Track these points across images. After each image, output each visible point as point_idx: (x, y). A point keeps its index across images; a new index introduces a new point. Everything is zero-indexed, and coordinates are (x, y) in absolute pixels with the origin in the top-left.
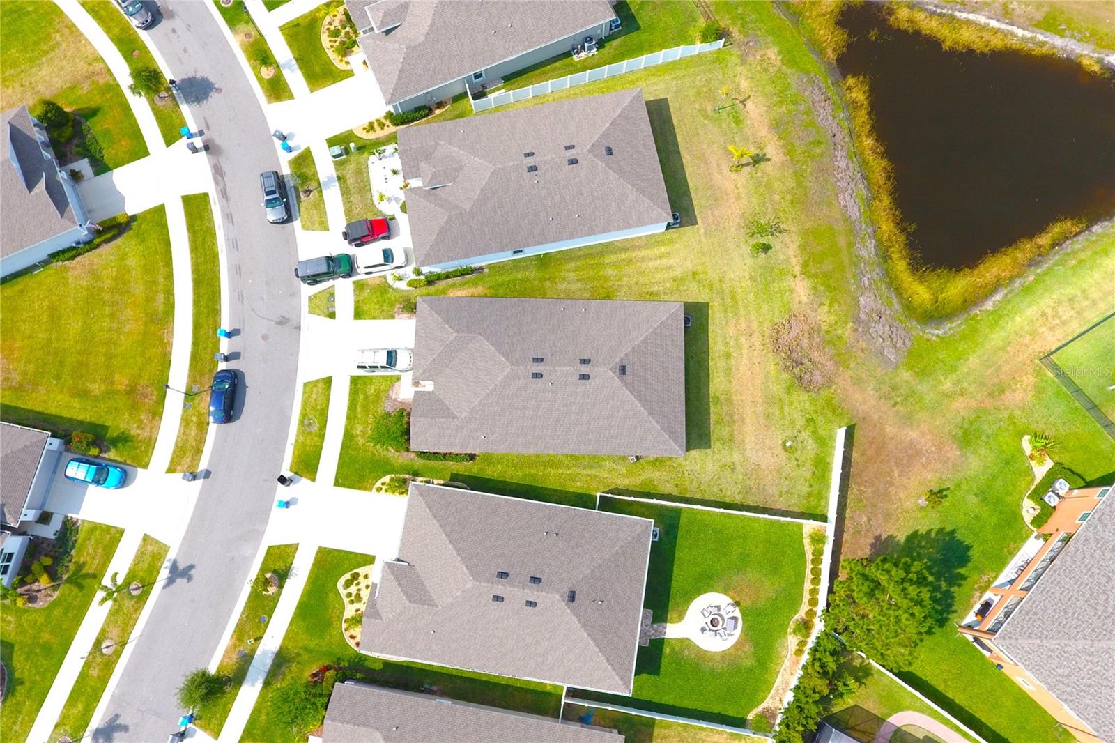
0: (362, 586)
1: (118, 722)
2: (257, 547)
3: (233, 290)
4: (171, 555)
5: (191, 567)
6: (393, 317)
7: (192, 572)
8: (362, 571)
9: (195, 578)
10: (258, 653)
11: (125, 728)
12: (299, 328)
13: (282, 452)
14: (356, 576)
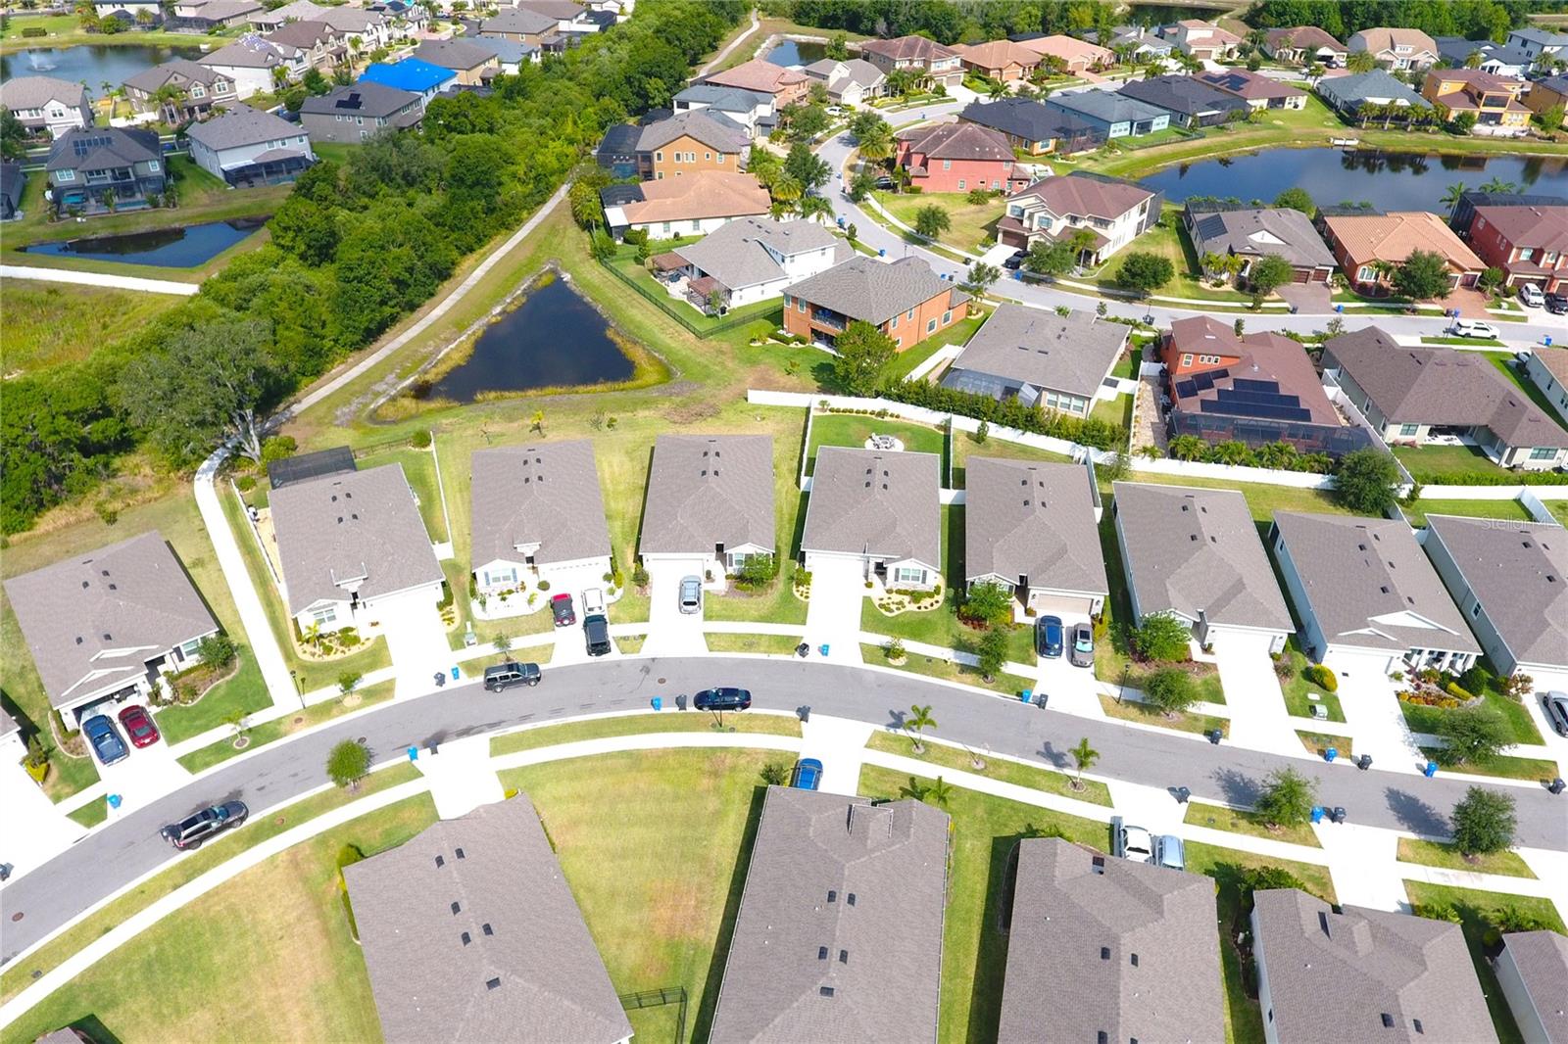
0: (890, 601)
1: (1043, 750)
2: (866, 671)
3: (608, 708)
4: (882, 728)
5: (892, 713)
6: (649, 598)
7: (896, 712)
8: (877, 603)
9: (901, 709)
10: (958, 661)
11: (1047, 745)
12: (653, 659)
13: (776, 662)
14: (881, 606)
